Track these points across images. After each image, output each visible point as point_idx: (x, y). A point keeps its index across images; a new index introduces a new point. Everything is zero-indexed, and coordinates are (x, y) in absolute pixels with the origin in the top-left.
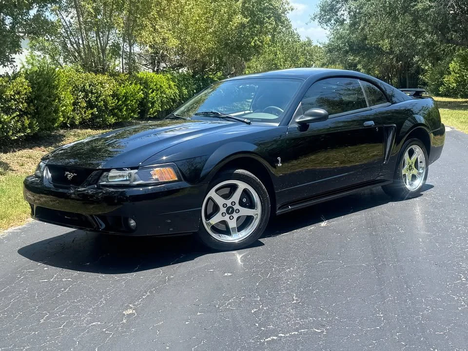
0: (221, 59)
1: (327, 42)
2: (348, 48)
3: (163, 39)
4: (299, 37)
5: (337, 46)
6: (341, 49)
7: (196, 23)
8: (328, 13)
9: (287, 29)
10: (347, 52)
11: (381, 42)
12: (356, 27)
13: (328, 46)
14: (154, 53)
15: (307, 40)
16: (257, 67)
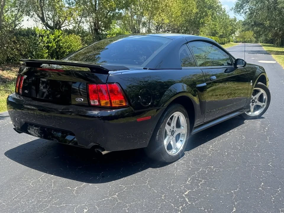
0: (187, 28)
1: (243, 20)
2: (253, 24)
3: (162, 19)
4: (229, 16)
5: (248, 22)
6: (250, 24)
7: (176, 13)
8: (239, 7)
9: (223, 12)
10: (253, 25)
11: (265, 22)
12: (252, 15)
13: (244, 22)
14: (158, 25)
15: (234, 18)
16: (205, 31)
